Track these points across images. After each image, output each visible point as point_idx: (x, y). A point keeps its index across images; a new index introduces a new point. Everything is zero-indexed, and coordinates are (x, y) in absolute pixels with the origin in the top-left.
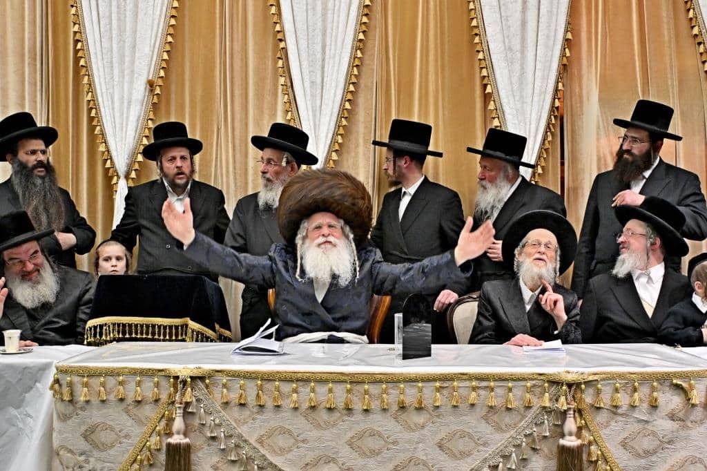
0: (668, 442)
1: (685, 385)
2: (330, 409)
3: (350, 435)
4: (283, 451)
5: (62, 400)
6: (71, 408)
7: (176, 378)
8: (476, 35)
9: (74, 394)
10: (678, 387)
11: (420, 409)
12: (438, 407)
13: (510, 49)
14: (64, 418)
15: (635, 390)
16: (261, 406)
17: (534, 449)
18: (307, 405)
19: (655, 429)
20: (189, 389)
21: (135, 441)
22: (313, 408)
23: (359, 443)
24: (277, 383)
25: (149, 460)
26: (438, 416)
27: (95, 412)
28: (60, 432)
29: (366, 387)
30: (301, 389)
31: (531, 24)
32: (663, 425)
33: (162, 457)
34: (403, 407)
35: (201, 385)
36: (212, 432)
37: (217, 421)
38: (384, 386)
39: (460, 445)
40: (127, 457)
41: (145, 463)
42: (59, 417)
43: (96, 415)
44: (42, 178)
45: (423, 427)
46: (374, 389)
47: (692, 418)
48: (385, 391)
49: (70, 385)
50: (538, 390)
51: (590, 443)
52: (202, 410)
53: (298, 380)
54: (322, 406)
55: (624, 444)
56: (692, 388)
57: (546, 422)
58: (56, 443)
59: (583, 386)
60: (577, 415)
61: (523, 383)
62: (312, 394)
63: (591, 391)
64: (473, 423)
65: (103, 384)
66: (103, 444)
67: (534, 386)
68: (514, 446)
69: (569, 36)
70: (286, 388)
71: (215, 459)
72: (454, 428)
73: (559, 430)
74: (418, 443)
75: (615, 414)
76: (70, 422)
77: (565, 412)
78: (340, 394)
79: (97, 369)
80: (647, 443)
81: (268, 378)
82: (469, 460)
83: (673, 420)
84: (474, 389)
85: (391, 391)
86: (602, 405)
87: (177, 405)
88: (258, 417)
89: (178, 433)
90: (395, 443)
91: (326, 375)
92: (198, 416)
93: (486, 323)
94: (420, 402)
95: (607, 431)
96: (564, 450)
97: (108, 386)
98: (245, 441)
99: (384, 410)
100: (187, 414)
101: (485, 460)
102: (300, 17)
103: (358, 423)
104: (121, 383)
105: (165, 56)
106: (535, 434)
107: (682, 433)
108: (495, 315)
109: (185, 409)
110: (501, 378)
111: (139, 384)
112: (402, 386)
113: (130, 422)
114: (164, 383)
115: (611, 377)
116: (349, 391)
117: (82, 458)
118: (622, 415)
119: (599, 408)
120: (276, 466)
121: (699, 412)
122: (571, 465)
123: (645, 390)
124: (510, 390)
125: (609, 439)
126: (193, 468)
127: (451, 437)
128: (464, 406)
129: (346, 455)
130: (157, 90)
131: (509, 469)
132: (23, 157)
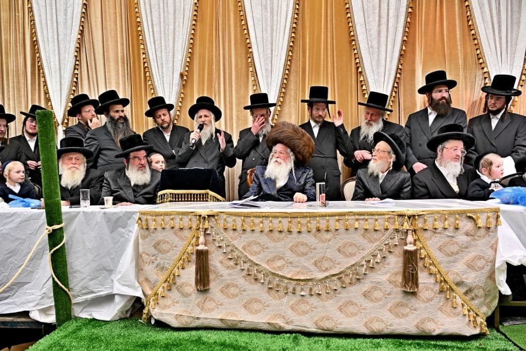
0: (464, 248)
1: (474, 216)
2: (280, 232)
3: (290, 245)
4: (256, 253)
5: (142, 228)
6: (147, 232)
7: (200, 216)
8: (353, 40)
9: (149, 225)
10: (470, 218)
11: (328, 231)
12: (337, 230)
13: (372, 47)
14: (144, 237)
15: (446, 220)
16: (244, 230)
17: (390, 252)
18: (268, 229)
19: (457, 240)
20: (207, 221)
21: (181, 249)
22: (271, 231)
23: (296, 249)
24: (252, 218)
25: (188, 258)
26: (337, 235)
27: (159, 234)
28: (142, 245)
29: (299, 219)
30: (264, 221)
31: (383, 34)
32: (462, 238)
33: (194, 257)
34: (319, 230)
35: (212, 218)
36: (219, 244)
37: (222, 238)
38: (308, 219)
39: (350, 250)
40: (177, 257)
41: (186, 260)
42: (141, 237)
43: (160, 236)
44: (123, 123)
45: (329, 240)
46: (304, 221)
47: (478, 234)
48: (309, 222)
49: (147, 220)
50: (392, 220)
51: (421, 249)
52: (214, 233)
53: (263, 217)
54: (276, 230)
55: (440, 249)
56: (478, 218)
57: (396, 237)
58: (141, 250)
59: (417, 217)
60: (413, 233)
61: (383, 217)
62: (271, 224)
63: (421, 220)
64: (358, 238)
65: (163, 220)
66: (164, 250)
67: (389, 218)
68: (379, 250)
69: (405, 38)
70: (257, 221)
71: (221, 258)
72: (346, 241)
73: (404, 241)
74: (327, 249)
75: (435, 233)
76: (147, 240)
77: (407, 233)
78: (285, 223)
79: (160, 211)
80: (454, 249)
81: (247, 216)
82: (355, 258)
83: (468, 236)
85: (312, 222)
86: (427, 228)
87: (201, 230)
88: (243, 236)
89: (202, 244)
90: (315, 249)
91: (277, 214)
92: (211, 236)
93: (359, 191)
94: (328, 227)
95: (430, 242)
96: (406, 252)
97: (165, 221)
98: (236, 248)
99: (309, 232)
100: (206, 235)
101: (363, 257)
102: (259, 35)
103: (294, 238)
104: (172, 219)
105: (188, 60)
106: (390, 244)
107: (473, 243)
108: (364, 186)
109: (205, 232)
110: (372, 214)
111: (181, 220)
112: (318, 219)
113: (177, 239)
114: (194, 218)
115: (432, 213)
116: (290, 222)
117: (154, 258)
118: (439, 233)
119: (426, 230)
120: (252, 261)
121: (483, 231)
122: (411, 259)
123: (452, 220)
124: (376, 220)
125: (432, 246)
126: (210, 262)
127: (345, 246)
128: (352, 230)
129: (289, 255)
130: (185, 78)
131: (377, 262)
132: (112, 114)
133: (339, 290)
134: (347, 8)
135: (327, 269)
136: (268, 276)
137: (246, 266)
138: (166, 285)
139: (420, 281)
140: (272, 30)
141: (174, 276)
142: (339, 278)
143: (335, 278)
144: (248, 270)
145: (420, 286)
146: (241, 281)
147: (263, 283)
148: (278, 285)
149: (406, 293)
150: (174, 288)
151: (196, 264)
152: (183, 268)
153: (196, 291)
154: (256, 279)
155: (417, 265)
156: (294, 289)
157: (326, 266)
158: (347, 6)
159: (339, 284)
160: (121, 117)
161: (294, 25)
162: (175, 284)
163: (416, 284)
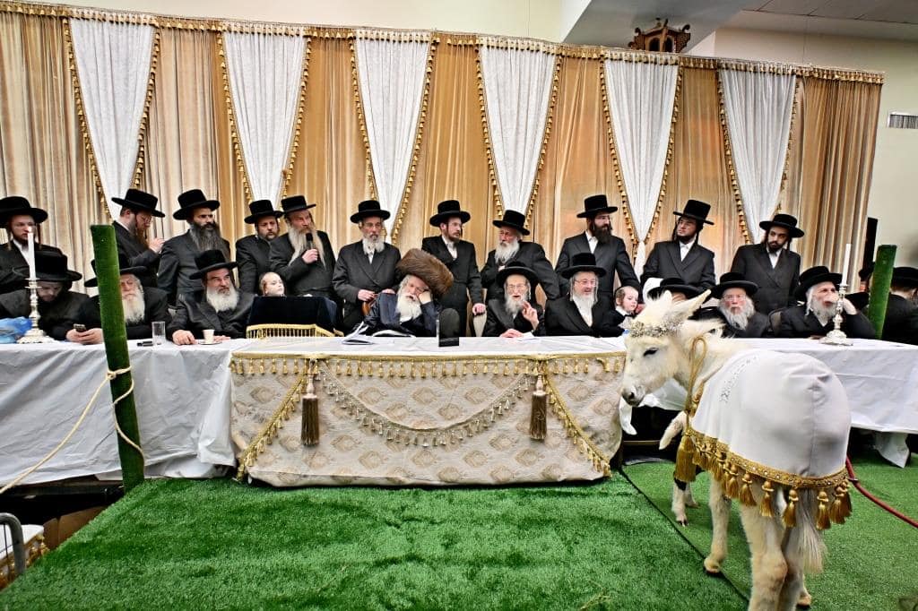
0: (592, 393)
1: (603, 360)
2: (402, 377)
3: (413, 391)
4: (374, 402)
5: (237, 374)
6: (243, 378)
7: (308, 360)
8: (489, 149)
9: (245, 370)
10: (600, 362)
11: (455, 376)
12: (465, 375)
13: (508, 158)
14: (238, 384)
15: (576, 364)
16: (361, 376)
17: (519, 398)
18: (388, 375)
19: (586, 385)
20: (316, 366)
21: (284, 397)
22: (392, 376)
23: (419, 396)
24: (370, 362)
25: (292, 408)
26: (465, 380)
27: (258, 380)
28: (236, 392)
29: (423, 364)
30: (384, 366)
31: (521, 144)
32: (591, 383)
33: (300, 407)
34: (445, 375)
35: (323, 363)
36: (331, 391)
37: (334, 385)
38: (434, 363)
39: (477, 396)
40: (278, 407)
41: (290, 410)
42: (235, 384)
43: (258, 383)
44: (211, 232)
45: (456, 387)
46: (429, 365)
47: (606, 379)
48: (434, 366)
49: (242, 364)
50: (522, 364)
51: (551, 394)
52: (325, 379)
53: (382, 360)
54: (397, 375)
55: (569, 394)
56: (607, 362)
57: (526, 382)
58: (233, 400)
59: (547, 362)
60: (543, 378)
61: (514, 361)
62: (391, 368)
63: (552, 364)
64: (486, 384)
65: (263, 364)
66: (263, 399)
67: (520, 362)
68: (509, 396)
69: (544, 151)
70: (376, 365)
71: (333, 407)
72: (474, 387)
73: (533, 387)
74: (453, 395)
75: (565, 377)
76: (242, 386)
77: (537, 377)
78: (408, 367)
79: (258, 355)
80: (583, 393)
81: (364, 359)
82: (482, 405)
83: (596, 380)
84: (486, 364)
85: (438, 366)
86: (558, 372)
87: (309, 376)
88: (359, 382)
89: (310, 392)
90: (440, 396)
91: (399, 357)
92: (322, 382)
93: (492, 324)
94: (455, 372)
95: (560, 387)
96: (536, 399)
97: (265, 365)
98: (351, 396)
99: (434, 377)
100: (315, 380)
101: (492, 404)
102: (379, 132)
103: (418, 384)
104: (274, 363)
105: (293, 155)
106: (520, 389)
107: (601, 387)
108: (496, 319)
109: (314, 378)
110: (502, 358)
111: (285, 364)
112: (444, 363)
113: (280, 386)
114: (301, 363)
115: (564, 356)
116: (413, 366)
117: (251, 408)
118: (568, 378)
119: (556, 374)
120: (370, 410)
121: (610, 376)
122: (539, 406)
123: (582, 364)
124: (506, 365)
125: (561, 391)
126: (319, 413)
127: (472, 392)
128: (480, 374)
129: (411, 403)
130: (289, 178)
131: (506, 409)
132: (197, 219)
133: (465, 439)
134: (484, 111)
135: (452, 418)
136: (387, 426)
137: (363, 416)
138: (265, 439)
139: (548, 427)
140: (395, 128)
141: (275, 427)
142: (466, 427)
143: (461, 427)
144: (365, 420)
145: (548, 432)
146: (357, 433)
147: (382, 435)
148: (398, 437)
149: (533, 440)
150: (276, 442)
151: (303, 415)
152: (287, 419)
153: (303, 446)
154: (374, 431)
155: (545, 411)
156: (416, 440)
157: (452, 414)
158: (483, 109)
159: (465, 433)
160: (209, 223)
161: (421, 126)
162: (277, 437)
163: (545, 432)
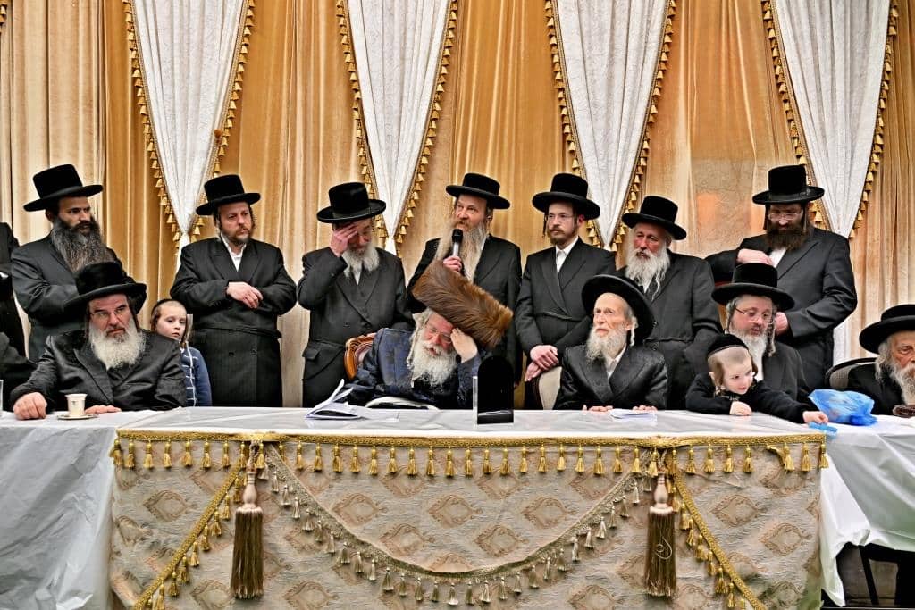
0: (760, 511)
1: (778, 450)
2: (412, 476)
3: (431, 503)
4: (361, 520)
5: (124, 467)
6: (134, 476)
7: (248, 443)
8: (561, 89)
9: (137, 461)
10: (772, 452)
11: (506, 475)
12: (524, 473)
13: (595, 105)
14: (125, 486)
15: (728, 456)
16: (339, 473)
17: (624, 518)
18: (387, 471)
19: (748, 496)
20: (262, 455)
21: (203, 510)
22: (394, 474)
23: (441, 511)
24: (355, 448)
25: (217, 530)
26: (524, 483)
27: (159, 480)
28: (121, 501)
29: (449, 452)
30: (380, 455)
31: (618, 80)
32: (757, 492)
33: (232, 528)
34: (488, 474)
35: (274, 450)
36: (285, 500)
37: (291, 489)
38: (468, 451)
39: (547, 513)
40: (193, 528)
41: (213, 533)
42: (120, 486)
43: (160, 484)
44: (87, 235)
45: (508, 494)
46: (459, 455)
47: (787, 485)
48: (470, 457)
49: (133, 450)
50: (628, 455)
51: (682, 511)
52: (275, 477)
53: (377, 445)
54: (402, 473)
55: (716, 513)
56: (786, 453)
57: (636, 488)
59: (674, 451)
60: (668, 481)
61: (612, 448)
62: (393, 460)
63: (683, 456)
65: (169, 451)
66: (168, 514)
67: (624, 451)
68: (604, 514)
69: (657, 92)
70: (365, 453)
71: (288, 529)
72: (540, 495)
73: (649, 497)
74: (503, 511)
75: (707, 480)
76: (132, 491)
77: (655, 479)
78: (422, 460)
79: (163, 433)
80: (742, 511)
81: (345, 443)
82: (556, 529)
83: (767, 487)
84: (562, 454)
85: (475, 456)
86: (694, 471)
87: (249, 472)
88: (336, 484)
89: (249, 502)
90: (479, 511)
91: (407, 440)
92: (270, 484)
93: (568, 393)
94: (506, 469)
95: (699, 498)
96: (654, 518)
97: (174, 452)
98: (321, 510)
99: (469, 477)
100: (258, 482)
101: (573, 529)
102: (376, 67)
103: (440, 490)
104: (188, 449)
105: (233, 106)
106: (625, 501)
107: (776, 501)
109: (257, 476)
110: (591, 443)
111: (207, 449)
112: (487, 451)
113: (198, 490)
114: (234, 448)
115: (703, 442)
116: (432, 457)
117: (145, 529)
118: (714, 481)
119: (691, 475)
120: (353, 536)
121: (794, 478)
122: (661, 529)
123: (739, 456)
124: (599, 455)
125: (701, 506)
126: (264, 538)
127: (538, 505)
128: (552, 473)
129: (428, 524)
130: (225, 142)
131: (599, 538)
132: (65, 216)
133: (526, 593)
134: (552, 27)
135: (502, 553)
136: (384, 567)
137: (341, 547)
138: (167, 586)
139: (679, 574)
140: (403, 58)
141: (187, 566)
142: (526, 571)
143: (517, 570)
144: (345, 554)
145: (680, 584)
146: (330, 578)
147: (373, 582)
148: (404, 586)
149: (650, 597)
150: (186, 593)
151: (235, 544)
152: (206, 551)
153: (233, 601)
154: (360, 575)
155: (672, 543)
156: (436, 593)
157: (502, 545)
158: (551, 23)
159: (524, 582)
160: (84, 222)
161: (447, 52)
162: (188, 583)
163: (673, 585)
